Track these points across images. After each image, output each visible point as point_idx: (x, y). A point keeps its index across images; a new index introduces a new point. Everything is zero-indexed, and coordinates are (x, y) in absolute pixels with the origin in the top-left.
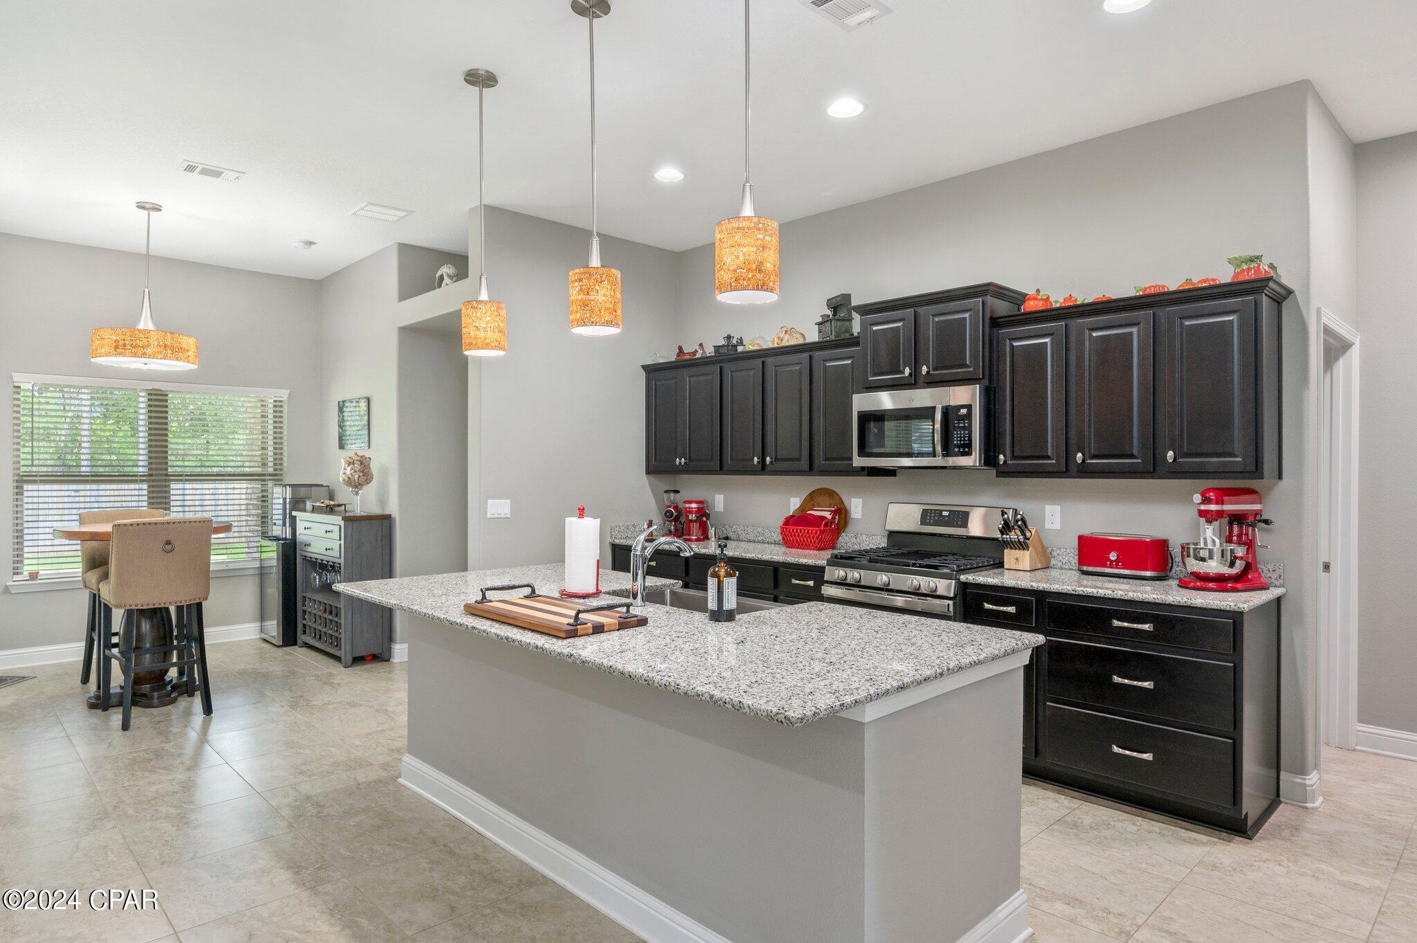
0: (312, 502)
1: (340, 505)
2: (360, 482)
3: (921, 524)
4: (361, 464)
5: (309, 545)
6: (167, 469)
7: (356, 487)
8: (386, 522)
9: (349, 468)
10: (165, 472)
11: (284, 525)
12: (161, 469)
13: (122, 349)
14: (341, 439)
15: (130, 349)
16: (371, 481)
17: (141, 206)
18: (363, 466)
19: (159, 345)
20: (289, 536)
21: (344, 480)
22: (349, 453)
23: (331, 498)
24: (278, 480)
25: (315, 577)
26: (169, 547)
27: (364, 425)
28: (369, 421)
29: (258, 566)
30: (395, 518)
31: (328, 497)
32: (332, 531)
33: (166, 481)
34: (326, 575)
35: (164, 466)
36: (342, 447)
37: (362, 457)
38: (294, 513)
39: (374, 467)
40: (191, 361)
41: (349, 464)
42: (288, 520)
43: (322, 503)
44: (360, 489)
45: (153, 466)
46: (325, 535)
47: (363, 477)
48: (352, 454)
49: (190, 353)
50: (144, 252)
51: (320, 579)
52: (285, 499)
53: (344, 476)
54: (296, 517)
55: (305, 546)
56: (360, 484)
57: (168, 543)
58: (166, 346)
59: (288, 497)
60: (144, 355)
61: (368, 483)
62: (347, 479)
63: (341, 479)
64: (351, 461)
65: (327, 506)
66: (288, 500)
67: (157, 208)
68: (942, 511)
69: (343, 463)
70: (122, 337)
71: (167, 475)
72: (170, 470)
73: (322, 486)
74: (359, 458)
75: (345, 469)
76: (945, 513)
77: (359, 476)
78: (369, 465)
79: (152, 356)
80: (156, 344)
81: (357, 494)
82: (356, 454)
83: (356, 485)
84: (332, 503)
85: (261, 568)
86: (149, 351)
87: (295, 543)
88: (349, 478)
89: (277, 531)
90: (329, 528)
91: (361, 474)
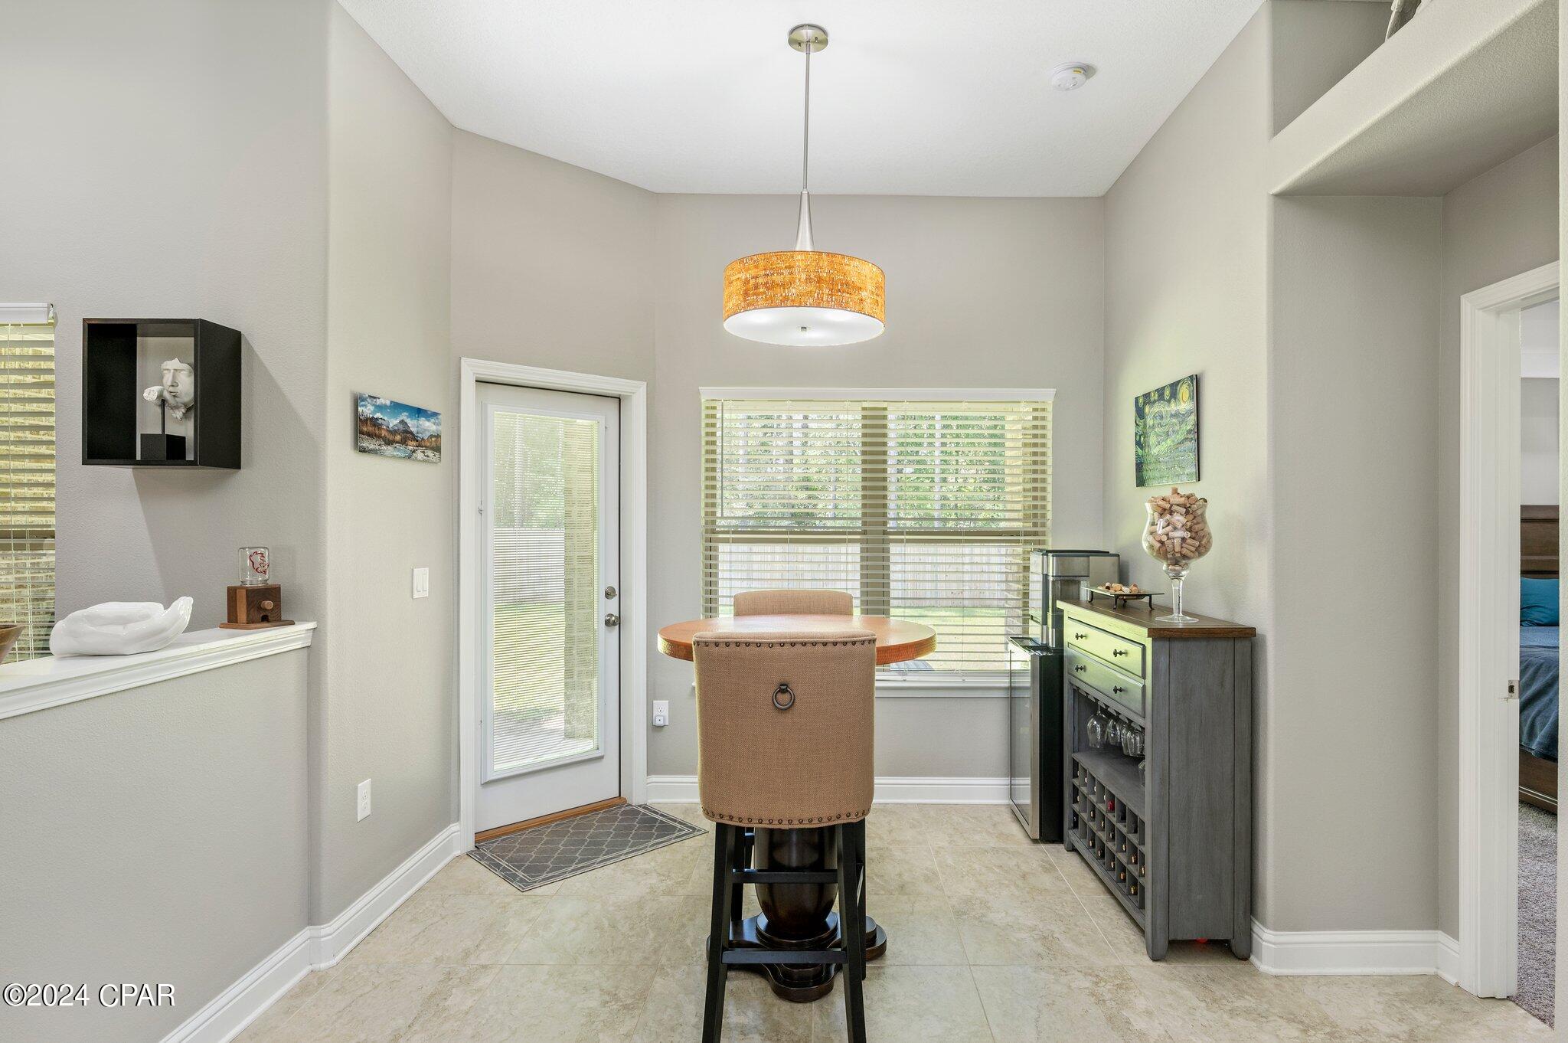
0: (1092, 586)
1: (1139, 596)
2: (1185, 551)
4: (1187, 513)
5: (1083, 668)
6: (885, 524)
7: (1176, 563)
8: (1242, 646)
9: (1161, 523)
10: (882, 528)
11: (1045, 622)
12: (877, 524)
13: (754, 294)
14: (1140, 466)
15: (764, 293)
16: (1207, 550)
18: (1191, 517)
19: (809, 280)
20: (1052, 644)
21: (1151, 547)
22: (1160, 489)
23: (1123, 579)
24: (1039, 542)
25: (1094, 727)
26: (784, 698)
27: (1189, 432)
28: (1198, 424)
29: (1007, 685)
30: (1264, 637)
31: (1116, 577)
32: (1126, 653)
33: (883, 542)
34: (1114, 727)
35: (881, 519)
36: (1141, 482)
37: (1188, 497)
38: (1060, 605)
39: (1213, 519)
40: (867, 309)
41: (1163, 512)
42: (1050, 614)
43: (1108, 588)
44: (1185, 567)
45: (868, 519)
46: (1112, 658)
47: (1189, 541)
48: (1167, 492)
49: (864, 294)
51: (1103, 732)
52: (1046, 576)
53: (1151, 538)
54: (1062, 611)
55: (1077, 669)
56: (1184, 557)
57: (783, 688)
59: (1050, 574)
60: (785, 302)
61: (1201, 554)
62: (1158, 545)
63: (1145, 545)
64: (1167, 506)
65: (1117, 596)
66: (1051, 579)
69: (1149, 510)
70: (753, 272)
71: (885, 533)
72: (891, 524)
73: (1106, 553)
74: (1182, 500)
75: (1153, 524)
77: (1183, 539)
78: (1202, 515)
80: (804, 276)
81: (1177, 576)
82: (1175, 491)
83: (1176, 558)
84: (1126, 590)
85: (1011, 689)
87: (1061, 658)
88: (1162, 543)
89: (1035, 631)
90: (1122, 646)
91: (1187, 535)
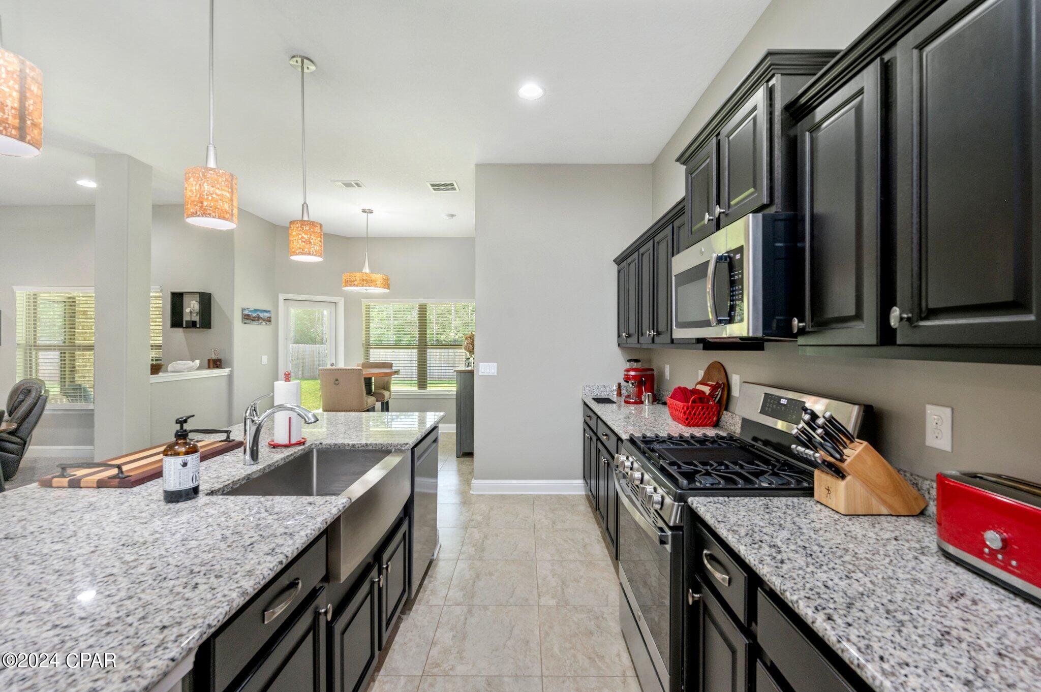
3: (760, 413)
10: (425, 344)
12: (423, 343)
15: (351, 284)
17: (364, 211)
26: (337, 382)
33: (425, 348)
35: (425, 341)
45: (420, 341)
50: (366, 236)
57: (337, 380)
58: (363, 280)
67: (371, 212)
68: (780, 398)
71: (426, 346)
72: (428, 343)
76: (783, 401)
79: (357, 286)
86: (356, 283)
